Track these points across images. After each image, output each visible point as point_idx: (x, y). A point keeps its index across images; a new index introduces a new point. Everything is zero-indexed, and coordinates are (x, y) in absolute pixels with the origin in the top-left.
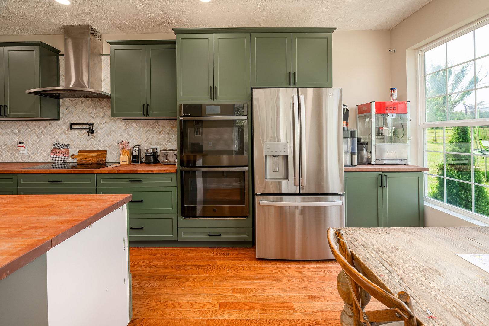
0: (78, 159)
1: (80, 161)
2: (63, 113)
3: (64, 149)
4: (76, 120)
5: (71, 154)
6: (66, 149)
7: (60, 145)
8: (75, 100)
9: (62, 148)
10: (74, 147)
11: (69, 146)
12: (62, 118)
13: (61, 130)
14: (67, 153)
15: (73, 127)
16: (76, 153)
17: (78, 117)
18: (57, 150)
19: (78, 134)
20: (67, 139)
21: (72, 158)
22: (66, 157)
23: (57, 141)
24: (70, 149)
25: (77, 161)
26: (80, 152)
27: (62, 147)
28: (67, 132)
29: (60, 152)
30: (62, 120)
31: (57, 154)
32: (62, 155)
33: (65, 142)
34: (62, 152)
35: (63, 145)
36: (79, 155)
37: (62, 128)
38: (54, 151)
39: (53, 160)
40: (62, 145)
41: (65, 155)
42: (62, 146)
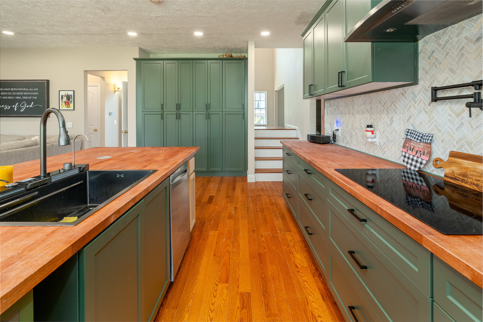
0: (448, 170)
1: (451, 178)
2: (424, 69)
3: (422, 144)
4: (447, 78)
5: (434, 156)
6: (425, 145)
7: (416, 133)
8: (444, 33)
9: (418, 141)
10: (442, 141)
11: (430, 138)
12: (421, 77)
13: (419, 103)
14: (427, 153)
15: (440, 94)
16: (445, 157)
17: (452, 71)
18: (411, 144)
19: (451, 111)
20: (429, 122)
21: (436, 166)
22: (424, 162)
23: (412, 125)
24: (433, 145)
25: (445, 176)
26: (453, 155)
27: (420, 138)
28: (428, 108)
29: (416, 149)
30: (421, 82)
31: (411, 152)
32: (418, 155)
33: (424, 130)
34: (419, 148)
35: (421, 135)
36: (450, 163)
37: (421, 100)
38: (407, 145)
39: (404, 161)
40: (418, 134)
41: (422, 156)
42: (419, 136)
